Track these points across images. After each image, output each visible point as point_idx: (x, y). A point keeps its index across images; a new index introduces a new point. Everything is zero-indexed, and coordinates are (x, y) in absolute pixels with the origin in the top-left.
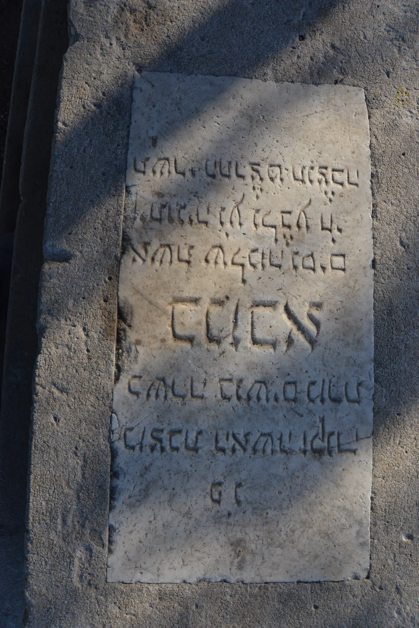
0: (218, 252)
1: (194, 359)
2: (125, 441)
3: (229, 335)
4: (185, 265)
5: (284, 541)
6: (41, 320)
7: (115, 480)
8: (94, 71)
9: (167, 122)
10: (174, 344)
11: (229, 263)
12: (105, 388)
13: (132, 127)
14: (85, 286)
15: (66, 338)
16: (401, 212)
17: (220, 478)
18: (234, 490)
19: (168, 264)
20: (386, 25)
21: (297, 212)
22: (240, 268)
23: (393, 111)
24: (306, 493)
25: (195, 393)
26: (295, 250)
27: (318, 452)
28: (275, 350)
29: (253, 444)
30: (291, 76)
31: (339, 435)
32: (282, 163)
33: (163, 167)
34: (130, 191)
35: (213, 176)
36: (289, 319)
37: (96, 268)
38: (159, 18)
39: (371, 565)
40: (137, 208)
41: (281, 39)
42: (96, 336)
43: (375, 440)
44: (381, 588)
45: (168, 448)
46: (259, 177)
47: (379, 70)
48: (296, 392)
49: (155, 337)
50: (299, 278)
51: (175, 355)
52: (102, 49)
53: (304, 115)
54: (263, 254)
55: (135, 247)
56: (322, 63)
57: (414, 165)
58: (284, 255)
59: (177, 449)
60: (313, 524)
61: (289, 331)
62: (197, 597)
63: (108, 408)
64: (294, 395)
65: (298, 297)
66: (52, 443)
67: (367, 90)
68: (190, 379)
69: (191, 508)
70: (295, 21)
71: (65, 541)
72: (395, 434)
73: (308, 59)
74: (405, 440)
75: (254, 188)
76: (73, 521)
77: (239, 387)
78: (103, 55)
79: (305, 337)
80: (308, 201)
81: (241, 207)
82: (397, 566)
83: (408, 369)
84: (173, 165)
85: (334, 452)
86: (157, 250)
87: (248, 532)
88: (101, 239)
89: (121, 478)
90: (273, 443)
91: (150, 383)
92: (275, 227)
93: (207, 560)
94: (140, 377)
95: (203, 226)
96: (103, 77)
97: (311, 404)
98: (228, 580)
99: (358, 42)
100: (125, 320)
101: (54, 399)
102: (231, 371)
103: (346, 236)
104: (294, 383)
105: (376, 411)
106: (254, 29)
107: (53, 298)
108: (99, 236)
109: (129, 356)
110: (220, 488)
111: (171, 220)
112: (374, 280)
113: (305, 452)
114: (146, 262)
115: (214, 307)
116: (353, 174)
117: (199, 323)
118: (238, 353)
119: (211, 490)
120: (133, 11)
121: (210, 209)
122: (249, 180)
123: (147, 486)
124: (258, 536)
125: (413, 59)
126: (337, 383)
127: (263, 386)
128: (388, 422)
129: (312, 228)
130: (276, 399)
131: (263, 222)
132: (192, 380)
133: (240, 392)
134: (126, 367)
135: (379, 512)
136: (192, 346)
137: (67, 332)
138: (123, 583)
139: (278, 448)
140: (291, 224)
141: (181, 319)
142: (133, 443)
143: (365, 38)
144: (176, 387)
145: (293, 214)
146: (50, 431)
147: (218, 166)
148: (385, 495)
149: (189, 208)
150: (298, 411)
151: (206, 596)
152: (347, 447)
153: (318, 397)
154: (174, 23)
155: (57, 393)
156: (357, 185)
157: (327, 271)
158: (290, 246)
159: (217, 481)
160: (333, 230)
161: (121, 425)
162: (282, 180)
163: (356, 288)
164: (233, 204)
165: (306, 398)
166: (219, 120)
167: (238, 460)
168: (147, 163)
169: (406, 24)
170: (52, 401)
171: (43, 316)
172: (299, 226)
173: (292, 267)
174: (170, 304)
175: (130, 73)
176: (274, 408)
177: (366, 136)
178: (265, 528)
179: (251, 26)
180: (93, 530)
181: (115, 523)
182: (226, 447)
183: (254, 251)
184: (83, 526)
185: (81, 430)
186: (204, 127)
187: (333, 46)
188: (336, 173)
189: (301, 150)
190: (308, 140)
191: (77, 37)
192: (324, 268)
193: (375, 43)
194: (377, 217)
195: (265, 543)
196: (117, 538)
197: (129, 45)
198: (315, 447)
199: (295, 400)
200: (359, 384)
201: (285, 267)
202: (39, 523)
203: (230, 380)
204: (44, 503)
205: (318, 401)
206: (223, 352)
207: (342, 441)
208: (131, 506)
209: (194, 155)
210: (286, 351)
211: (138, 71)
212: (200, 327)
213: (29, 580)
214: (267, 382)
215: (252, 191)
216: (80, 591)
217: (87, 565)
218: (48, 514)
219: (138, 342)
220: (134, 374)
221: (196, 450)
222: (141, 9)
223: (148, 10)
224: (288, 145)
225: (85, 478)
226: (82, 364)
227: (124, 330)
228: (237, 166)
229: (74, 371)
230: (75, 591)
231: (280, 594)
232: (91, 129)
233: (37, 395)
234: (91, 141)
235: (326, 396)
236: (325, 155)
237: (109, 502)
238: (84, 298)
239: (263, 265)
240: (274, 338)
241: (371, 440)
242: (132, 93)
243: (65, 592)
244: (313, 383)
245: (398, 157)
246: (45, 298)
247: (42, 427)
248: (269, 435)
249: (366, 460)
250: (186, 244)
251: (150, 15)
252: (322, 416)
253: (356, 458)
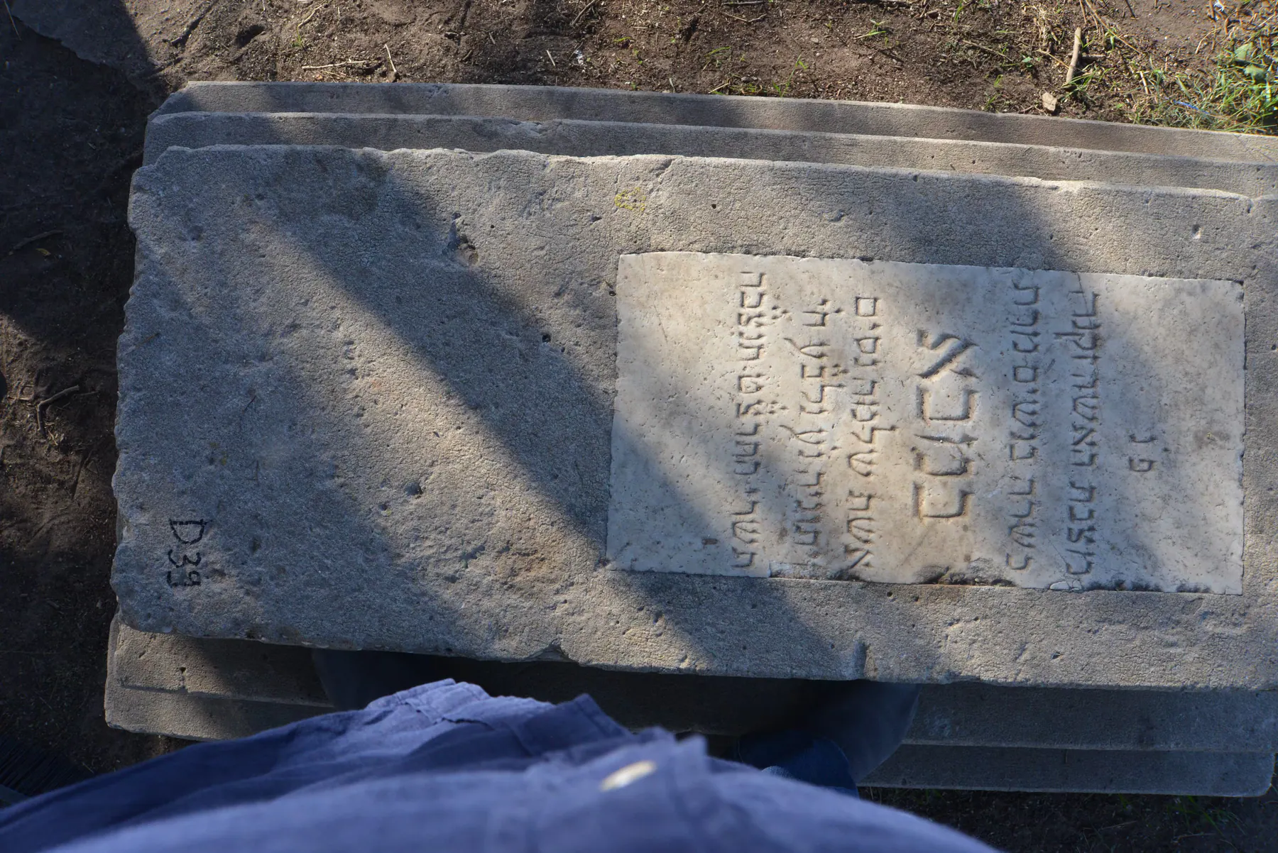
0: (856, 460)
1: (987, 491)
2: (1082, 573)
3: (959, 449)
4: (873, 502)
5: (1197, 384)
6: (940, 677)
7: (1125, 585)
8: (607, 623)
9: (682, 524)
10: (970, 514)
11: (870, 446)
12: (1020, 597)
13: (689, 572)
14: (899, 624)
15: (962, 646)
16: (796, 217)
17: (1125, 461)
18: (1138, 444)
19: (873, 523)
20: (520, 216)
21: (802, 358)
22: (876, 432)
23: (651, 217)
24: (1142, 357)
25: (1027, 489)
26: (852, 363)
27: (1095, 340)
28: (977, 392)
29: (1086, 421)
30: (607, 355)
31: (1076, 315)
32: (735, 375)
33: (745, 530)
34: (777, 571)
35: (757, 465)
36: (938, 372)
37: (877, 611)
38: (524, 537)
39: (1228, 279)
40: (801, 562)
41: (551, 367)
42: (959, 610)
43: (1083, 269)
44: (1254, 268)
45: (1089, 523)
46: (756, 406)
47: (591, 231)
48: (1026, 367)
49: (961, 539)
50: (888, 358)
51: (982, 514)
52: (573, 614)
53: (664, 341)
54: (858, 403)
55: (850, 564)
56: (585, 311)
57: (730, 193)
58: (860, 376)
59: (1091, 512)
60: (1179, 349)
61: (953, 374)
62: (1260, 488)
63: (1043, 594)
64: (1029, 370)
65: (911, 361)
66: (1084, 660)
67: (622, 251)
68: (1011, 496)
69: (1158, 496)
70: (521, 346)
71: (1195, 644)
72: (1075, 244)
73: (579, 330)
74: (1082, 231)
75: (772, 412)
76: (1173, 635)
77: (1020, 437)
78: (581, 612)
79: (959, 353)
80: (787, 342)
81: (798, 430)
82: (1229, 247)
83: (997, 222)
84: (742, 517)
85: (1096, 322)
86: (855, 536)
87: (1186, 428)
88: (840, 607)
89: (1122, 578)
90: (1085, 397)
91: (1016, 545)
92: (823, 387)
93: (1217, 477)
94: (1008, 556)
95: (823, 478)
96: (615, 611)
97: (1039, 348)
98: (1241, 452)
99: (550, 259)
100: (941, 575)
101: (1033, 658)
102: (1002, 446)
103: (832, 295)
104: (1015, 369)
105: (1047, 267)
106: (537, 405)
107: (913, 664)
108: (836, 610)
109: (983, 569)
110: (1136, 461)
111: (816, 519)
112: (887, 260)
113: (1095, 358)
114: (870, 550)
115: (924, 466)
116: (747, 278)
117: (945, 484)
118: (981, 438)
119: (1139, 471)
120: (514, 573)
121: (801, 469)
122: (761, 419)
123: (1133, 547)
124: (1192, 416)
125: (571, 181)
126: (1014, 315)
127: (1019, 407)
128: (1062, 252)
129: (822, 338)
130: (1034, 391)
131: (816, 402)
132: (1011, 494)
133: (1026, 435)
134: (996, 573)
135: (1166, 267)
136: (972, 493)
137: (955, 646)
138: (1243, 576)
139: (1090, 391)
140: (818, 366)
141: (940, 506)
142: (1084, 564)
143: (542, 248)
144: (1020, 513)
145: (804, 362)
146: (1070, 663)
147: (742, 459)
148: (1146, 259)
149: (800, 497)
150: (1048, 365)
151: (1259, 478)
152: (1090, 305)
153: (1031, 340)
154: (532, 516)
155: (1026, 656)
156: (762, 275)
157: (877, 323)
158: (847, 369)
159: (1128, 465)
160: (825, 311)
161: (1063, 578)
162: (759, 376)
163: (898, 284)
164: (794, 439)
165: (1034, 354)
166: (677, 457)
167: (1104, 439)
168: (740, 550)
169: (518, 188)
170: (1035, 662)
171: (935, 675)
172: (821, 356)
173: (873, 367)
174: (921, 519)
175: (609, 575)
176: (1044, 394)
177: (692, 257)
178: (1182, 407)
179: (533, 409)
180: (1183, 610)
181: (1175, 585)
182: (1089, 453)
183: (855, 416)
184: (1178, 623)
185: (1068, 626)
186: (688, 476)
187: (558, 295)
188: (747, 302)
189: (716, 347)
190: (701, 337)
191: (555, 649)
192: (875, 326)
193: (549, 235)
194: (804, 251)
195: (1199, 407)
196: (1192, 583)
197: (567, 577)
198: (1089, 345)
199: (1035, 369)
200: (1016, 287)
201: (874, 376)
202: (1175, 674)
203: (1012, 447)
204: (1152, 669)
205: (1036, 340)
206: (979, 455)
207: (1084, 312)
208: (1155, 566)
209: (728, 489)
210: (977, 378)
211: (605, 565)
212: (949, 484)
213: (1239, 686)
214: (1014, 403)
215: (776, 415)
216: (1252, 626)
217: (1222, 618)
218: (1164, 664)
219: (968, 559)
220: (1004, 564)
221: (1092, 489)
222: (510, 562)
223: (511, 552)
224: (709, 365)
225: (1124, 621)
226: (992, 626)
227: (952, 576)
228: (742, 434)
229: (1000, 635)
230: (1251, 631)
231: (1259, 391)
232: (692, 624)
233: (1027, 680)
234: (708, 624)
235: (1030, 330)
236: (721, 317)
237: (1150, 592)
238: (914, 626)
239: (873, 404)
240: (962, 392)
241: (1082, 275)
242: (639, 572)
243: (1252, 644)
244: (1015, 345)
245: (719, 215)
246: (913, 675)
247: (1065, 673)
248: (1075, 400)
249: (1106, 281)
250: (847, 500)
251: (520, 549)
252: (1054, 336)
253: (1103, 294)
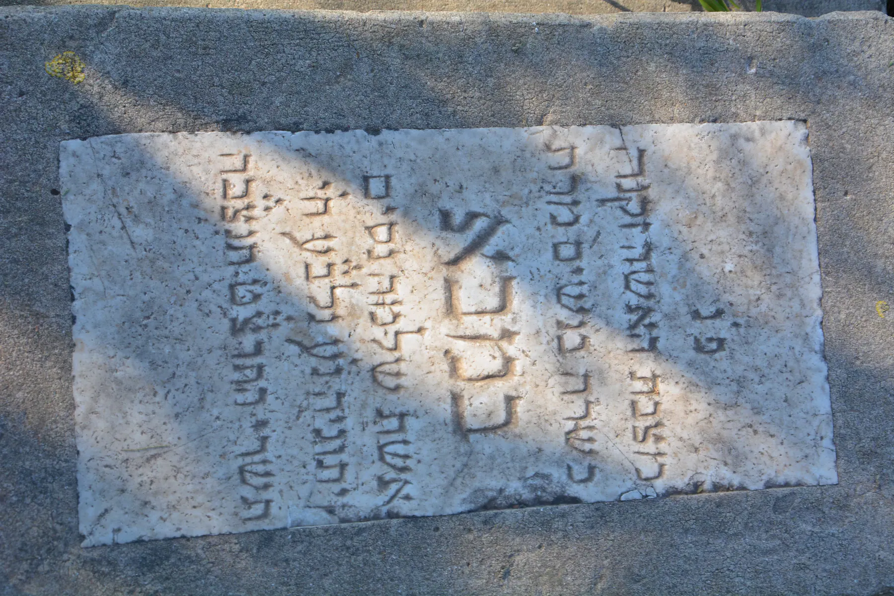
0: (380, 373)
1: (536, 393)
2: (655, 478)
3: (499, 347)
4: (407, 421)
5: (764, 245)
7: (704, 486)
10: (519, 422)
11: (396, 355)
12: (588, 515)
14: (452, 565)
17: (690, 342)
18: (704, 321)
19: (409, 446)
21: (305, 256)
22: (401, 337)
25: (582, 387)
26: (365, 256)
27: (645, 206)
28: (515, 278)
29: (642, 300)
31: (620, 177)
32: (227, 283)
33: (256, 474)
35: (263, 392)
36: (467, 258)
37: (423, 553)
39: (790, 119)
43: (624, 122)
44: (818, 103)
45: (655, 418)
46: (256, 319)
48: (567, 243)
49: (513, 453)
50: (408, 247)
51: (534, 421)
54: (377, 304)
55: (387, 500)
58: (376, 272)
59: (656, 406)
60: (740, 206)
61: (485, 259)
63: (614, 508)
64: (572, 246)
65: (434, 247)
67: (63, 136)
68: (564, 396)
69: (732, 378)
75: (275, 326)
76: (767, 540)
77: (568, 326)
79: (490, 234)
80: (285, 238)
81: (309, 344)
84: (250, 458)
85: (643, 183)
86: (389, 465)
89: (701, 478)
90: (637, 272)
91: (576, 452)
92: (333, 290)
94: (569, 468)
95: (345, 399)
97: (581, 220)
98: (820, 319)
100: (494, 500)
102: (549, 338)
103: (334, 175)
104: (556, 246)
105: (583, 122)
109: (541, 487)
110: (703, 341)
111: (341, 450)
112: (396, 128)
113: (646, 225)
114: (408, 479)
115: (460, 372)
116: (228, 163)
117: (487, 390)
118: (522, 332)
119: (707, 353)
121: (316, 391)
122: (263, 335)
124: (761, 282)
126: (550, 183)
127: (563, 290)
129: (327, 230)
130: (579, 271)
131: (327, 308)
132: (564, 393)
133: (574, 323)
134: (557, 489)
135: (718, 110)
136: (519, 397)
138: (837, 462)
139: (643, 265)
140: (325, 264)
141: (484, 417)
142: (655, 467)
144: (576, 415)
145: (308, 262)
147: (244, 386)
148: (696, 103)
149: (318, 425)
150: (593, 238)
152: (635, 164)
153: (571, 211)
156: (246, 158)
157: (392, 205)
158: (360, 263)
159: (694, 346)
160: (327, 196)
161: (634, 486)
162: (254, 283)
163: (411, 156)
164: (304, 356)
165: (575, 227)
167: (664, 319)
168: (251, 499)
172: (327, 251)
173: (391, 259)
174: (464, 435)
176: (591, 273)
177: (155, 139)
180: (774, 509)
181: (762, 480)
182: (648, 338)
183: (374, 319)
184: (771, 525)
186: (177, 414)
188: (230, 193)
192: (389, 210)
194: (295, 123)
196: (780, 477)
198: (638, 211)
199: (578, 244)
200: (549, 149)
201: (392, 271)
203: (560, 339)
205: (576, 210)
206: (523, 352)
207: (629, 172)
208: (737, 461)
210: (513, 261)
212: (492, 388)
214: (558, 285)
215: (280, 328)
219: (522, 476)
220: (566, 477)
221: (655, 378)
224: (191, 274)
226: (559, 553)
227: (507, 498)
228: (240, 356)
231: (833, 246)
235: (568, 199)
237: (735, 492)
239: (394, 303)
240: (497, 279)
241: (624, 129)
242: (125, 544)
244: (553, 219)
248: (627, 278)
249: (652, 133)
250: (375, 423)
252: (597, 203)
253: (650, 149)
